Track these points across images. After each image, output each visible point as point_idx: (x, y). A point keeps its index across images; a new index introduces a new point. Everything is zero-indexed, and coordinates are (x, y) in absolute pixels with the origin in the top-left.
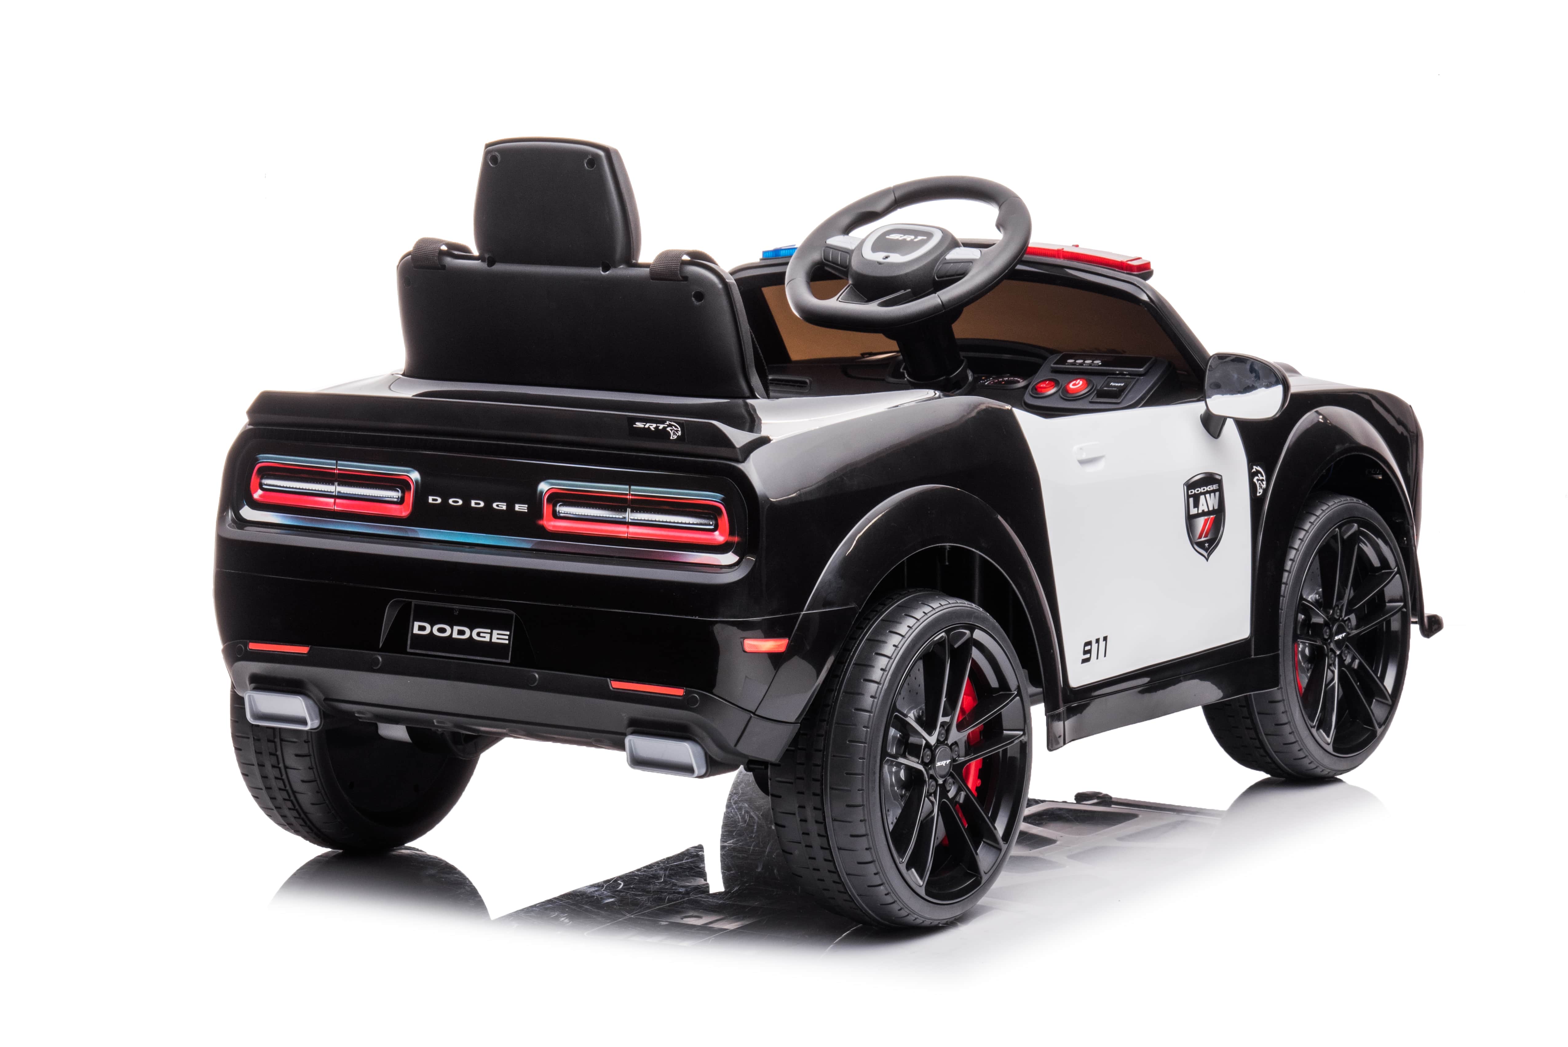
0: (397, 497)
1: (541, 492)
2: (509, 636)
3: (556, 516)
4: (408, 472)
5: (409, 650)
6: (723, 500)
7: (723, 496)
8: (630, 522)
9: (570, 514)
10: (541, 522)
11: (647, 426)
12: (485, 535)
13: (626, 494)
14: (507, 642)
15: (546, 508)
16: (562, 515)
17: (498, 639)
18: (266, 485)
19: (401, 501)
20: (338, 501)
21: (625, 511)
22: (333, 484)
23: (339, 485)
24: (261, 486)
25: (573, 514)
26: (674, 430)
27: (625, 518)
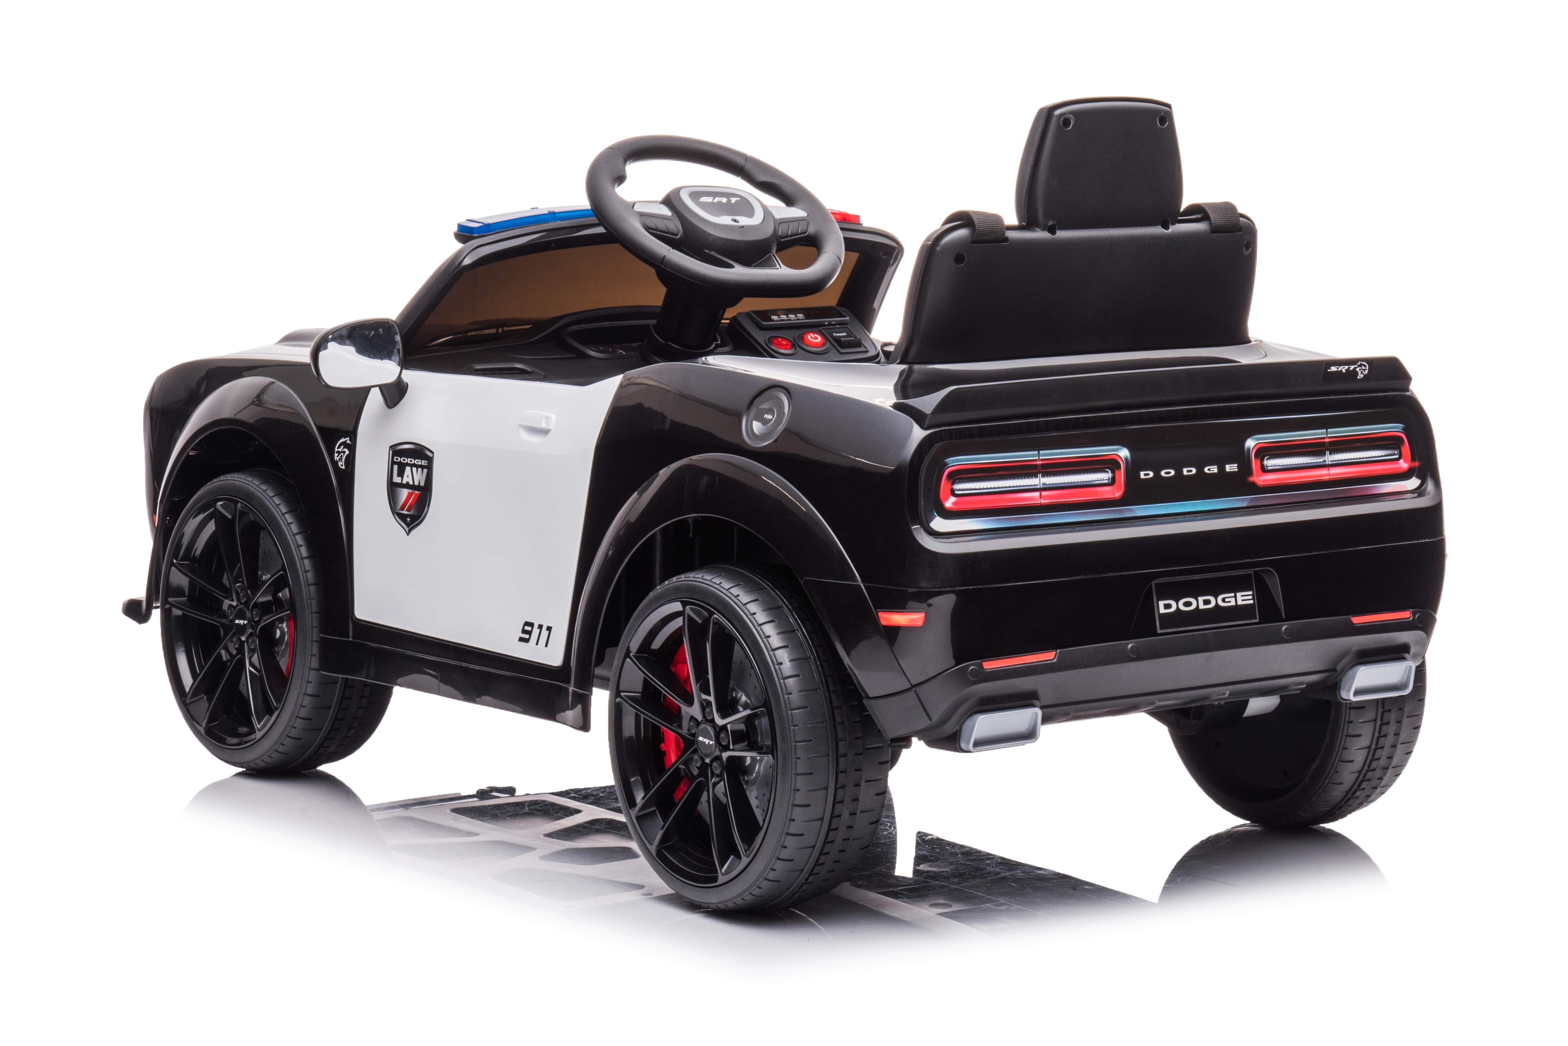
0: (1108, 478)
1: (1249, 449)
2: (1253, 595)
3: (1264, 470)
4: (1116, 450)
5: (1159, 631)
6: (1404, 429)
7: (1403, 425)
8: (1330, 464)
9: (1277, 466)
10: (1251, 479)
11: (1339, 369)
12: (1201, 501)
13: (1324, 438)
14: (1252, 602)
15: (1255, 464)
16: (1269, 468)
17: (1242, 600)
18: (959, 490)
19: (1113, 482)
20: (1044, 493)
21: (1325, 454)
22: (1036, 476)
23: (1043, 476)
24: (953, 492)
25: (1279, 466)
26: (1363, 369)
27: (1325, 461)
